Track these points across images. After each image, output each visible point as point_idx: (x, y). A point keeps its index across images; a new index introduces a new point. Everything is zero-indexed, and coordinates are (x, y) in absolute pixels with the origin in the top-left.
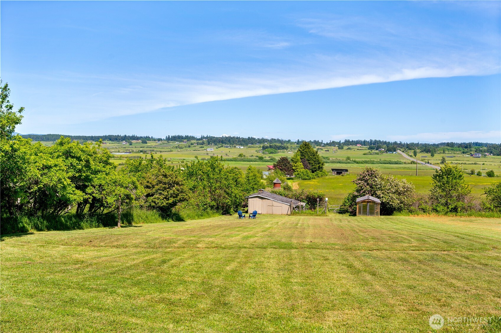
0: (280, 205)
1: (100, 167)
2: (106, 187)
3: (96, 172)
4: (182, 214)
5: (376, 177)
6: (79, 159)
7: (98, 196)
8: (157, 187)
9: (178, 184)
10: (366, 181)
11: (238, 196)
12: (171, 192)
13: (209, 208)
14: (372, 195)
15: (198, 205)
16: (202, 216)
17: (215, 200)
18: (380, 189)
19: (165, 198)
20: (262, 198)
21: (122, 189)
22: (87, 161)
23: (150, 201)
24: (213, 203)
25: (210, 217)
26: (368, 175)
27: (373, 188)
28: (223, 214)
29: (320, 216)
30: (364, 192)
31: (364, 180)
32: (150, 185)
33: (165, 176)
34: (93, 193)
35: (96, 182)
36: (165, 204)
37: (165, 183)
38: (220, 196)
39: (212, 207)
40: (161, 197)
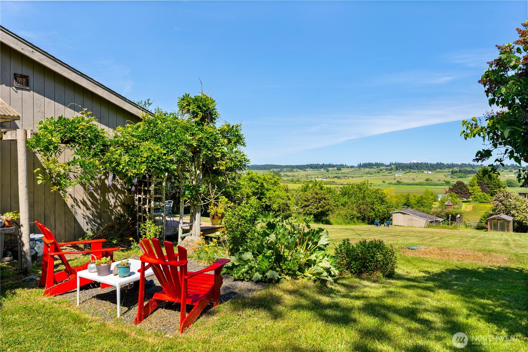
0: (419, 219)
1: (270, 187)
2: (272, 199)
3: (268, 190)
4: (332, 220)
5: (510, 198)
6: (257, 182)
7: (268, 204)
8: (311, 201)
9: (325, 199)
10: (501, 201)
11: (381, 211)
12: (320, 204)
13: (355, 219)
14: (507, 214)
15: (346, 215)
16: (349, 223)
17: (360, 213)
18: (515, 208)
19: (316, 208)
20: (404, 214)
21: (281, 200)
22: (262, 184)
23: (307, 210)
24: (359, 215)
25: (356, 225)
26: (504, 196)
27: (507, 208)
28: (368, 224)
29: (451, 229)
30: (499, 211)
31: (499, 200)
32: (307, 199)
33: (317, 194)
34: (266, 202)
35: (268, 195)
36: (315, 212)
37: (316, 199)
38: (364, 210)
39: (358, 218)
40: (314, 207)
